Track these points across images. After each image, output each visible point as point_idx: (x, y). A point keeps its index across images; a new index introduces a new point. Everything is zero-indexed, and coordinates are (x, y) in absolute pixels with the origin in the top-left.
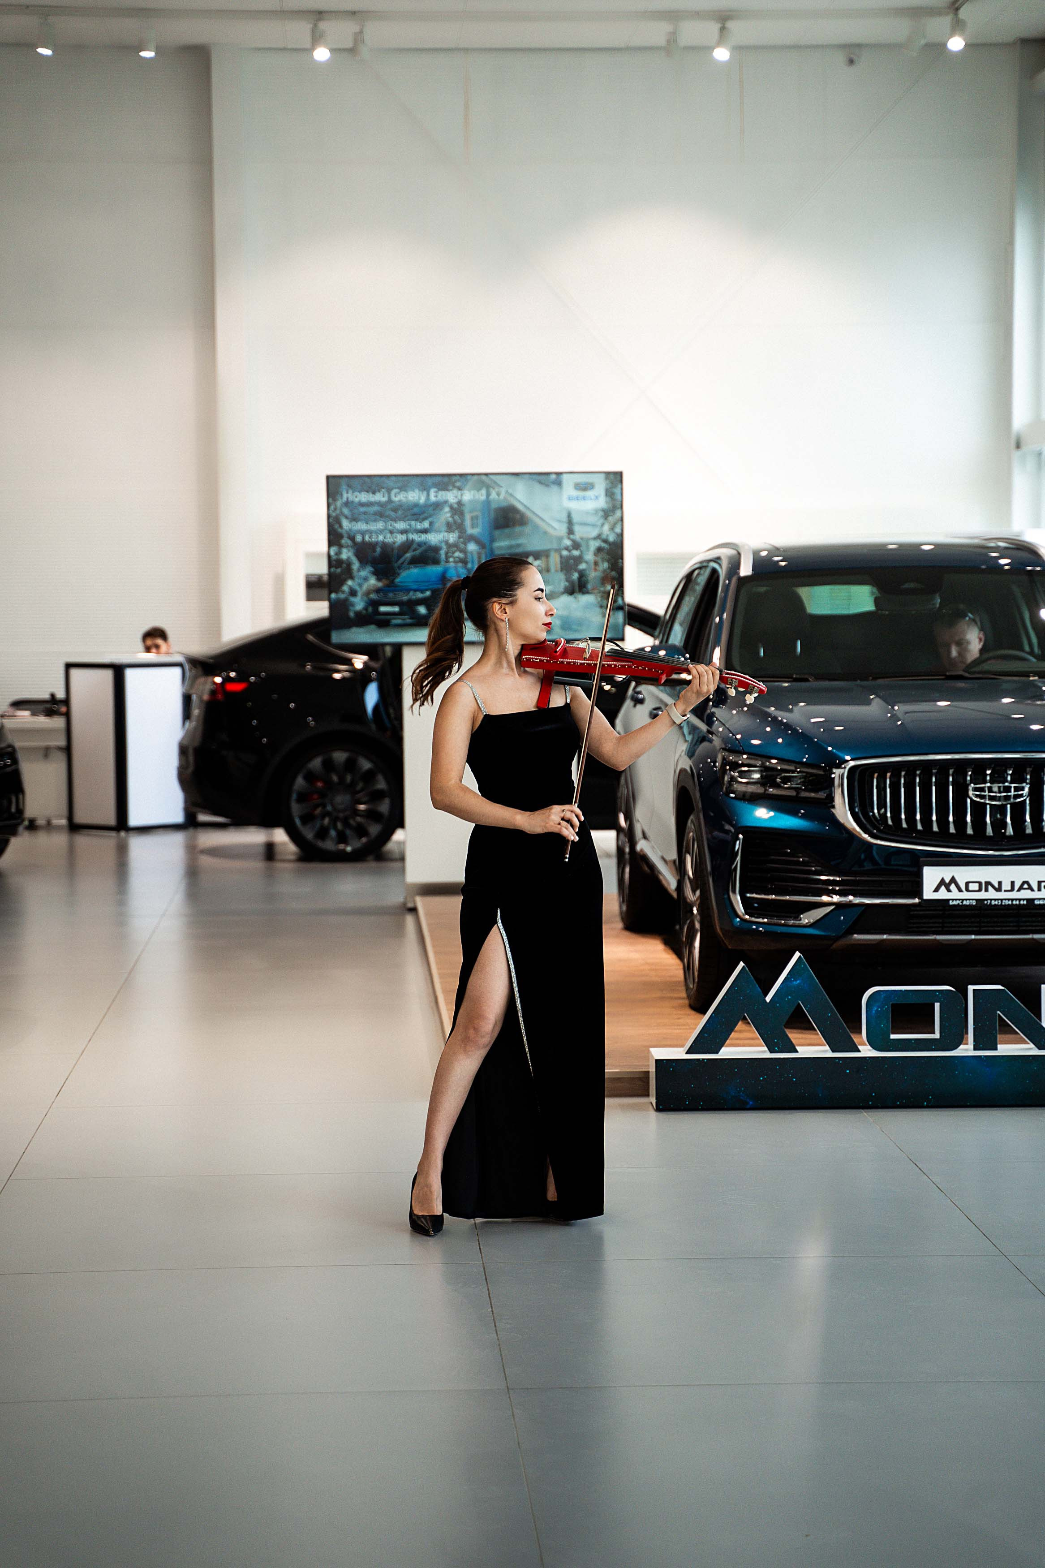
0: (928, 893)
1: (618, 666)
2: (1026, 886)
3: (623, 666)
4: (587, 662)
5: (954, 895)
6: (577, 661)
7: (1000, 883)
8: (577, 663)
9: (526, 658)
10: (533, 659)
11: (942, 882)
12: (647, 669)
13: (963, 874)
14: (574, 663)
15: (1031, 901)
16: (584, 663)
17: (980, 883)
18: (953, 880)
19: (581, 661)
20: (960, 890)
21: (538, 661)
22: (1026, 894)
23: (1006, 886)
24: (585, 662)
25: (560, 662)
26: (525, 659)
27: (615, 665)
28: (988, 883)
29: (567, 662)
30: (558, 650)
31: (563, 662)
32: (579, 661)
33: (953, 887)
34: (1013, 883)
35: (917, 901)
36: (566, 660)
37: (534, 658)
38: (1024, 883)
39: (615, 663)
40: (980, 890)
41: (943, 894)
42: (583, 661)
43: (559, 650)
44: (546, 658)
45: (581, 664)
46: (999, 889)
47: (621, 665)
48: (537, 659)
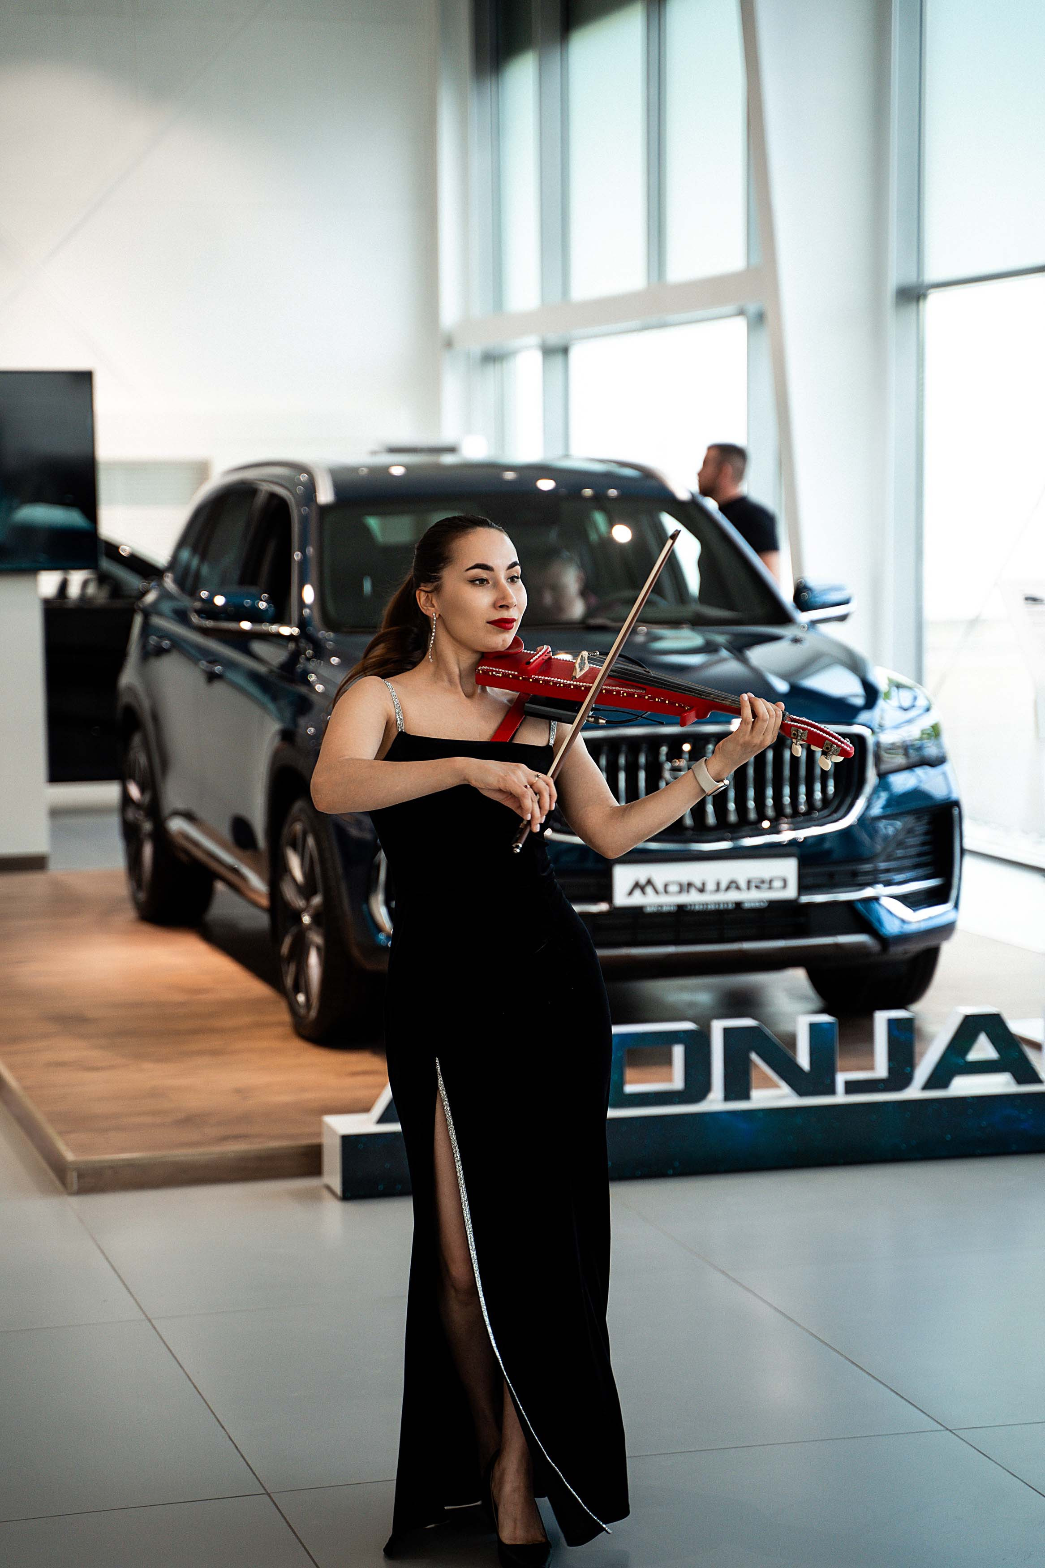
0: (622, 898)
1: (623, 693)
2: (734, 885)
3: (631, 695)
4: (575, 683)
5: (649, 900)
6: (559, 680)
7: (704, 884)
8: (560, 683)
9: (482, 670)
10: (493, 671)
11: (637, 885)
12: (667, 702)
13: (661, 873)
14: (555, 683)
15: (738, 905)
16: (570, 685)
17: (681, 886)
18: (649, 882)
19: (565, 681)
20: (657, 892)
21: (500, 675)
22: (733, 896)
23: (711, 886)
24: (572, 682)
25: (533, 679)
26: (481, 672)
27: (618, 692)
28: (690, 885)
29: (543, 680)
30: (532, 661)
31: (537, 680)
32: (562, 681)
33: (649, 890)
34: (718, 884)
35: (603, 907)
36: (543, 678)
37: (495, 671)
38: (732, 882)
39: (618, 688)
40: (681, 891)
41: (637, 899)
42: (569, 682)
43: (535, 661)
44: (513, 672)
45: (565, 685)
46: (702, 890)
47: (628, 693)
48: (498, 672)
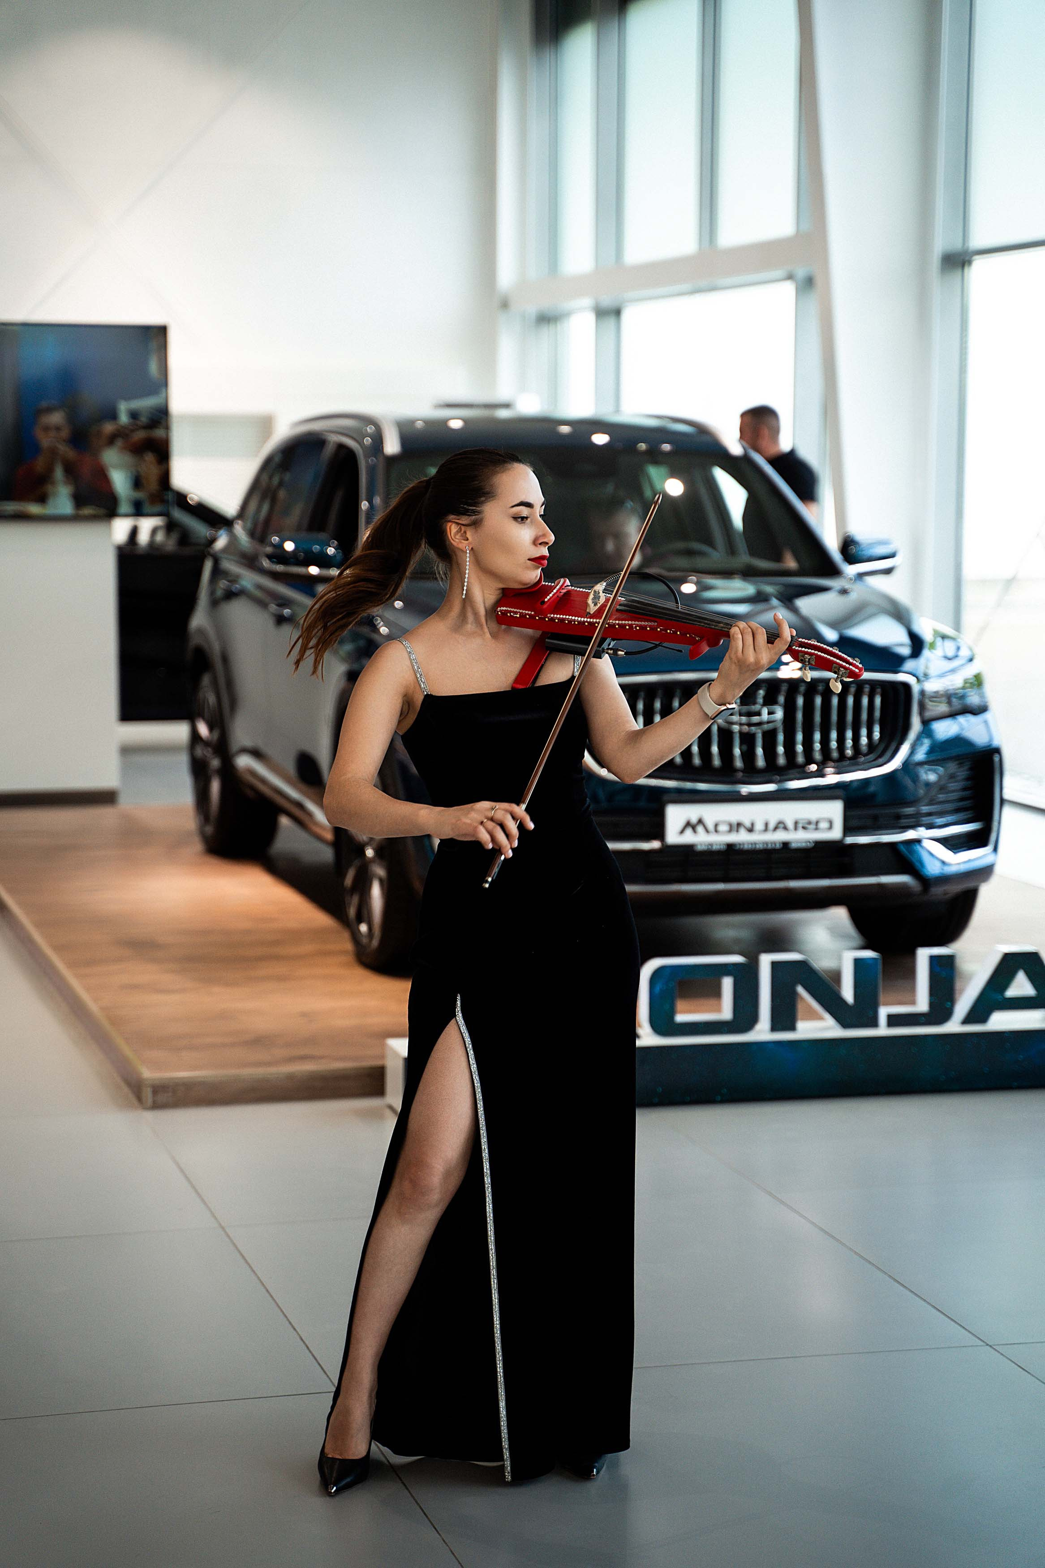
0: (673, 836)
1: (636, 627)
2: (782, 826)
3: (643, 628)
4: (589, 620)
6: (573, 618)
7: (753, 825)
8: (574, 621)
9: (501, 611)
10: (510, 612)
11: (688, 824)
12: (678, 633)
13: (712, 813)
14: (570, 621)
15: (786, 844)
16: (584, 622)
17: (731, 825)
18: (700, 821)
19: (579, 619)
20: (707, 831)
21: (518, 616)
22: (780, 836)
23: (759, 826)
24: (585, 619)
25: (548, 618)
26: (499, 613)
27: (631, 626)
28: (739, 825)
29: (559, 619)
30: (546, 600)
31: (553, 619)
32: (576, 618)
33: (700, 829)
35: (655, 845)
36: (558, 616)
37: (513, 612)
38: (780, 823)
39: (630, 622)
40: (730, 831)
41: (688, 838)
42: (582, 619)
43: (549, 600)
44: (530, 612)
45: (579, 622)
46: (751, 830)
47: (640, 626)
48: (516, 613)
